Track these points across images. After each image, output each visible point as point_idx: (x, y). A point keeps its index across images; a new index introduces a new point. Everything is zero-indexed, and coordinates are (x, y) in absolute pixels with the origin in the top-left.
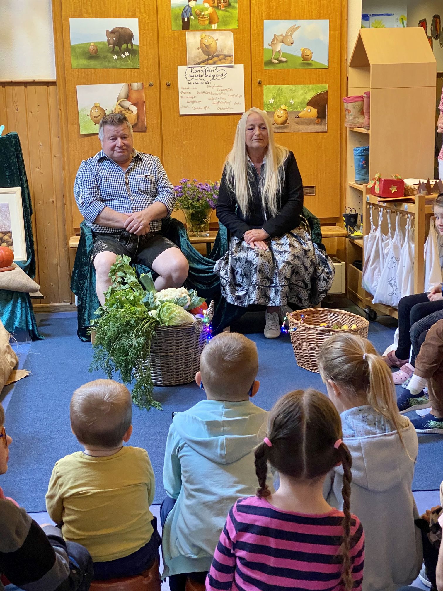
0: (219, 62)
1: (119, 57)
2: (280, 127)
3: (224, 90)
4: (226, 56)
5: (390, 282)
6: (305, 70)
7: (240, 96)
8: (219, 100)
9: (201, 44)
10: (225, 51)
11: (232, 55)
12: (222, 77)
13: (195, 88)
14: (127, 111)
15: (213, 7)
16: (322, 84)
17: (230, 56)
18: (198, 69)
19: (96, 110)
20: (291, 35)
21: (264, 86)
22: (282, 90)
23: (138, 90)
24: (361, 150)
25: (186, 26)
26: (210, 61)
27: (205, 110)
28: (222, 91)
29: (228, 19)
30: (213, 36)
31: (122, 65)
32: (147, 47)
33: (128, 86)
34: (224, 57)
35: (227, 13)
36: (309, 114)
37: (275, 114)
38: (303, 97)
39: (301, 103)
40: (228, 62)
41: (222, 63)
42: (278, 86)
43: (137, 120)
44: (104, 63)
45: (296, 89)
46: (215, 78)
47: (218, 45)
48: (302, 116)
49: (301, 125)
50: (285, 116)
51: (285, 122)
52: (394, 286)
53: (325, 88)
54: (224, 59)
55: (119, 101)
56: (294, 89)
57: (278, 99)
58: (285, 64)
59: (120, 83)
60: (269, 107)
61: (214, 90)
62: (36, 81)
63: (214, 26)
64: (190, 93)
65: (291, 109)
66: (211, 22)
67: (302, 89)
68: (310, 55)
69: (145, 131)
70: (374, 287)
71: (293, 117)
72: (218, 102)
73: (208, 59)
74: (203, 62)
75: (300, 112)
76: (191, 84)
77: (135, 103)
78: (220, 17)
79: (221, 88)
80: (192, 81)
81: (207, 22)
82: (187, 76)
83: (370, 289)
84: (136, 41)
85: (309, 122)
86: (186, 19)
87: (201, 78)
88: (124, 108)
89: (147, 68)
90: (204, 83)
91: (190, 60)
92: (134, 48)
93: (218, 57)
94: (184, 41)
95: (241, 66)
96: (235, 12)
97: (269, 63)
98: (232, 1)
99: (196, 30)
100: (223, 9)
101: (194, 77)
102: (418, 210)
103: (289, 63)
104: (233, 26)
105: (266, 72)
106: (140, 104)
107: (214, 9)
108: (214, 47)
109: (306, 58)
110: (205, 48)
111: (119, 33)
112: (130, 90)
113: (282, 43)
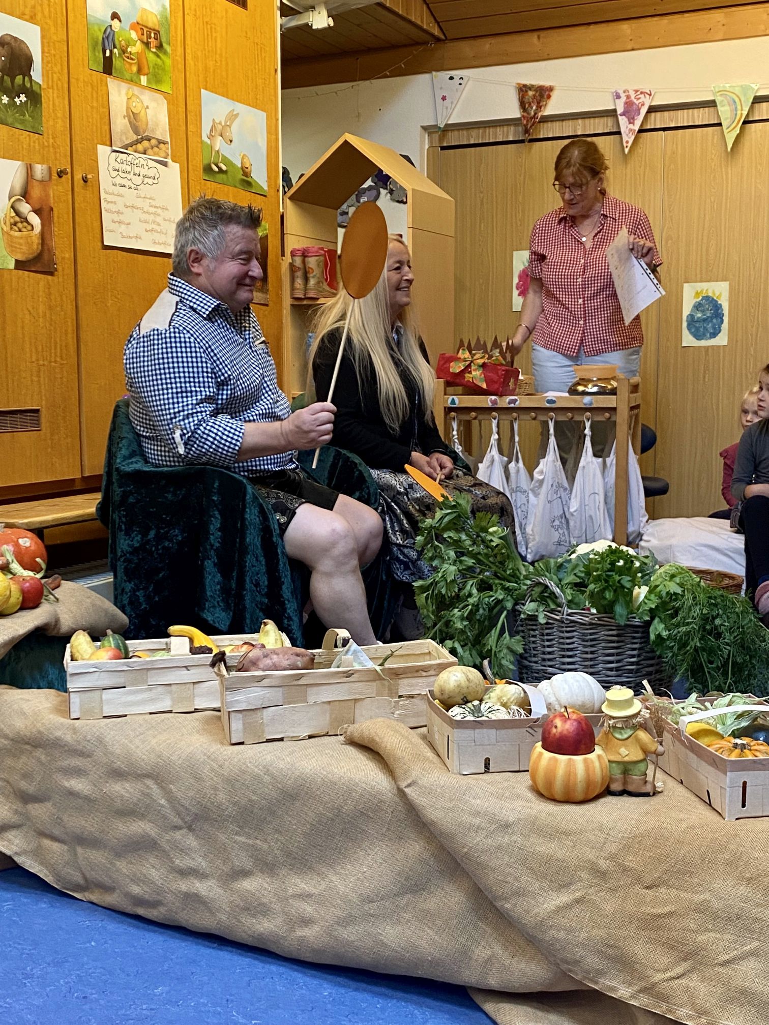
0: (150, 150)
1: (11, 102)
4: (160, 142)
5: (554, 524)
6: (244, 192)
8: (153, 226)
9: (128, 108)
10: (157, 132)
11: (168, 143)
12: (154, 182)
13: (122, 196)
15: (143, 42)
17: (165, 143)
18: (124, 157)
20: (229, 126)
23: (42, 182)
25: (108, 68)
26: (140, 147)
27: (136, 241)
28: (156, 210)
29: (160, 72)
30: (142, 97)
31: (16, 120)
32: (53, 93)
33: (25, 169)
34: (157, 143)
35: (159, 60)
40: (162, 153)
41: (155, 154)
43: (40, 247)
46: (146, 180)
47: (149, 117)
53: (266, 230)
54: (157, 146)
55: (13, 199)
58: (225, 176)
59: (13, 159)
61: (146, 205)
63: (144, 80)
64: (115, 203)
66: (140, 71)
68: (249, 168)
72: (152, 230)
73: (138, 142)
74: (131, 145)
76: (116, 185)
77: (37, 207)
78: (151, 65)
79: (154, 203)
80: (118, 180)
81: (135, 69)
82: (111, 169)
84: (37, 74)
86: (108, 54)
87: (129, 177)
88: (20, 217)
89: (53, 138)
90: (132, 188)
91: (115, 136)
92: (35, 88)
93: (149, 140)
94: (105, 96)
95: (178, 165)
96: (168, 62)
97: (208, 169)
98: (164, 40)
99: (121, 78)
100: (154, 50)
101: (120, 173)
102: (626, 403)
103: (229, 174)
104: (166, 88)
105: (205, 185)
106: (45, 213)
107: (144, 46)
108: (144, 119)
109: (246, 172)
110: (133, 118)
111: (12, 48)
112: (29, 179)
113: (221, 138)
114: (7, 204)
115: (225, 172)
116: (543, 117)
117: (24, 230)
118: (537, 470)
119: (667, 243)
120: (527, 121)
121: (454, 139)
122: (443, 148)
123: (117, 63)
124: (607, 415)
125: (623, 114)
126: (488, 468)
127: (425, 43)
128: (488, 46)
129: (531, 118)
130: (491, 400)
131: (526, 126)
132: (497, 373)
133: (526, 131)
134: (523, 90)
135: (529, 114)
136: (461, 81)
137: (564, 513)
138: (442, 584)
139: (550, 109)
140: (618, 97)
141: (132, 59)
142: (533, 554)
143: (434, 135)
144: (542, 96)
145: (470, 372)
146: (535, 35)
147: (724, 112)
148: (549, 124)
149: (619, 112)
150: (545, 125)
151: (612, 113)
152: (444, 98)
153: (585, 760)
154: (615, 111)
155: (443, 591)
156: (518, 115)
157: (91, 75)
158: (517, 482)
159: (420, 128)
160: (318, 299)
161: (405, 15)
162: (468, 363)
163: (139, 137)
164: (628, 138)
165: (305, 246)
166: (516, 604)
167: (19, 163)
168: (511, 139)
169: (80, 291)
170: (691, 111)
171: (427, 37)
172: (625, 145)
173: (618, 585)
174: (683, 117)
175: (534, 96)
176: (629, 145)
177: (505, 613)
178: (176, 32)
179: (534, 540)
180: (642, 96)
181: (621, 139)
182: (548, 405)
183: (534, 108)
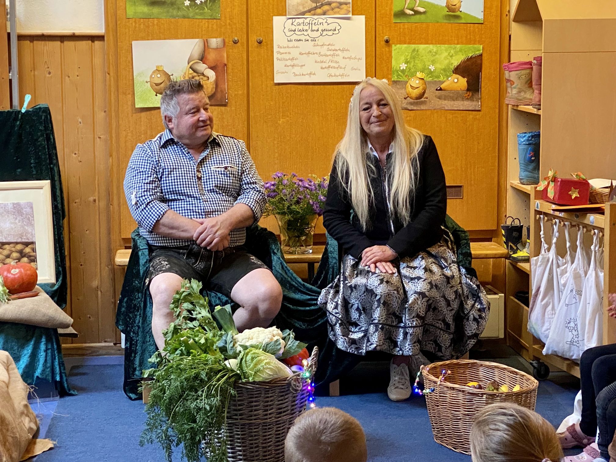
0: (331, 11)
1: (193, 3)
2: (414, 102)
3: (336, 50)
4: (341, 4)
5: (569, 325)
6: (450, 25)
7: (359, 59)
8: (330, 64)
11: (350, 3)
12: (334, 32)
13: (297, 47)
14: (201, 77)
16: (474, 44)
17: (346, 4)
18: (301, 21)
19: (159, 76)
21: (393, 45)
22: (418, 51)
23: (217, 49)
24: (529, 137)
26: (319, 11)
27: (310, 77)
28: (334, 52)
31: (196, 14)
33: (203, 43)
34: (338, 5)
36: (456, 85)
37: (408, 84)
38: (447, 61)
39: (444, 70)
40: (343, 11)
41: (335, 13)
42: (413, 45)
43: (214, 90)
44: (171, 10)
45: (437, 51)
46: (325, 33)
48: (446, 88)
49: (445, 100)
50: (421, 87)
51: (422, 95)
52: (574, 331)
53: (479, 50)
54: (338, 7)
55: (191, 64)
56: (435, 50)
57: (412, 64)
58: (423, 16)
59: (193, 38)
60: (399, 75)
61: (324, 50)
62: (76, 34)
64: (289, 53)
65: (430, 77)
67: (446, 50)
68: (458, 5)
69: (225, 105)
70: (545, 331)
71: (433, 89)
72: (329, 67)
73: (316, 8)
74: (309, 11)
75: (443, 82)
76: (291, 41)
77: (213, 65)
79: (333, 48)
80: (294, 37)
82: (286, 30)
83: (539, 333)
85: (455, 96)
87: (306, 33)
88: (197, 73)
89: (230, 19)
90: (310, 40)
91: (291, 8)
93: (330, 4)
95: (362, 17)
97: (399, 14)
101: (296, 32)
102: (609, 225)
103: (429, 14)
105: (397, 27)
106: (220, 68)
109: (452, 9)
112: (206, 49)
114: (186, 66)
163: (318, 4)
167: (197, 40)
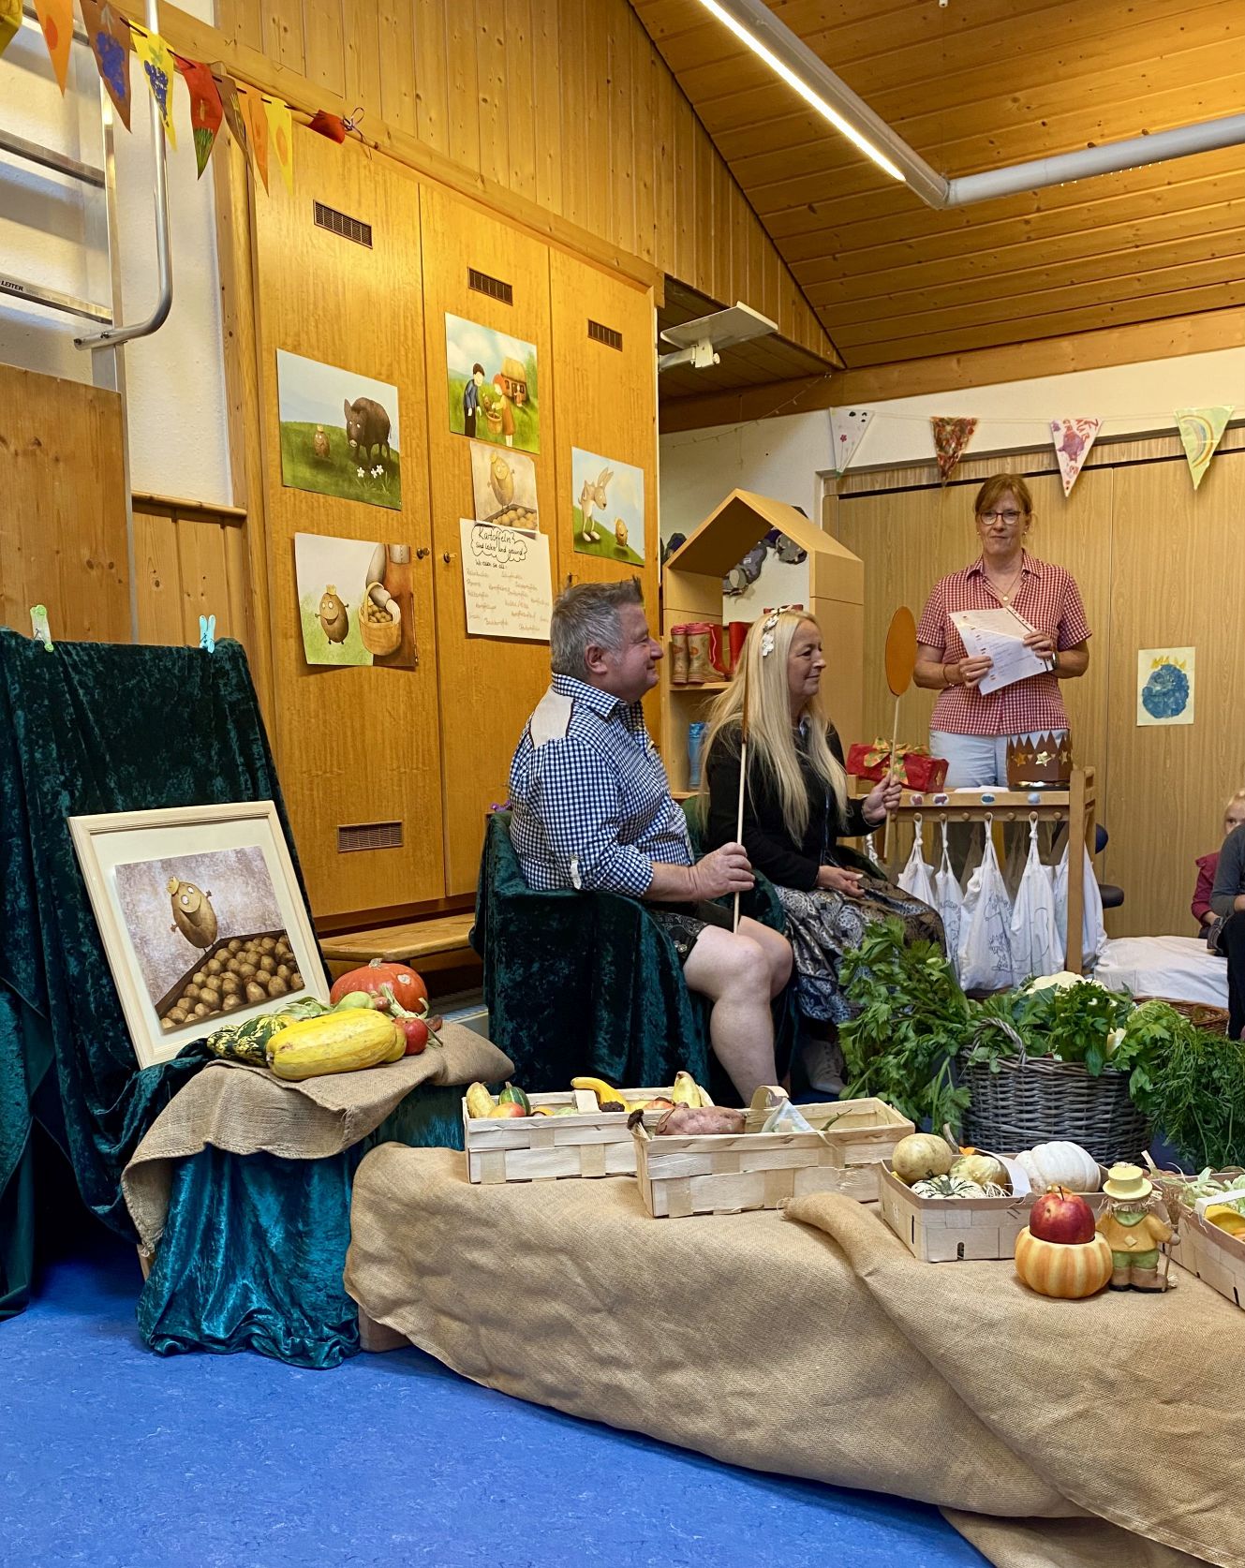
0: (517, 521)
1: (368, 475)
3: (524, 587)
4: (527, 511)
8: (520, 608)
9: (493, 473)
10: (525, 501)
11: (536, 511)
12: (521, 557)
13: (486, 575)
14: (384, 614)
15: (508, 397)
17: (532, 512)
18: (488, 531)
19: (331, 605)
20: (603, 488)
23: (400, 564)
25: (470, 429)
26: (505, 518)
27: (502, 627)
28: (523, 589)
29: (527, 431)
30: (508, 460)
31: (373, 495)
32: (412, 462)
33: (384, 551)
34: (524, 512)
35: (525, 416)
40: (530, 524)
41: (522, 526)
43: (400, 639)
44: (341, 483)
46: (513, 556)
54: (523, 516)
55: (370, 587)
59: (370, 540)
61: (512, 585)
63: (509, 440)
64: (479, 584)
66: (504, 430)
68: (625, 536)
69: (414, 669)
73: (503, 512)
74: (496, 516)
76: (480, 564)
77: (396, 593)
78: (517, 423)
79: (520, 582)
80: (483, 558)
81: (499, 428)
82: (474, 545)
86: (470, 413)
87: (493, 553)
88: (378, 606)
89: (413, 514)
90: (497, 565)
91: (479, 508)
92: (393, 457)
93: (516, 510)
94: (468, 462)
95: (546, 537)
96: (535, 417)
97: (579, 539)
98: (531, 392)
99: (485, 440)
100: (520, 405)
101: (484, 549)
102: (1082, 799)
103: (603, 544)
104: (533, 448)
105: (576, 558)
106: (405, 601)
107: (509, 402)
108: (510, 486)
109: (621, 540)
110: (498, 485)
111: (367, 413)
112: (388, 562)
113: (593, 502)
114: (364, 591)
115: (598, 542)
116: (964, 456)
117: (383, 620)
118: (971, 881)
119: (1117, 601)
120: (945, 461)
121: (854, 485)
122: (842, 497)
123: (480, 423)
124: (1058, 814)
125: (1063, 449)
126: (911, 878)
127: (822, 374)
128: (896, 374)
129: (950, 458)
130: (914, 799)
131: (943, 467)
132: (922, 767)
133: (944, 474)
134: (939, 424)
135: (946, 453)
136: (864, 417)
137: (1004, 931)
138: (873, 1025)
139: (974, 445)
140: (1057, 428)
141: (496, 417)
142: (967, 982)
143: (831, 482)
144: (962, 431)
145: (888, 766)
146: (954, 359)
147: (1190, 442)
148: (972, 464)
149: (1057, 447)
150: (967, 465)
151: (1050, 448)
152: (843, 438)
153: (1085, 1250)
154: (1052, 445)
155: (874, 1034)
156: (935, 456)
157: (452, 439)
158: (945, 894)
159: (814, 475)
160: (701, 684)
161: (799, 343)
162: (885, 755)
164: (1069, 478)
165: (687, 622)
166: (961, 1049)
167: (377, 544)
168: (924, 483)
169: (443, 687)
170: (1147, 442)
171: (822, 367)
172: (1065, 486)
173: (1091, 1028)
174: (1138, 450)
175: (953, 431)
176: (1071, 486)
177: (948, 1059)
178: (544, 384)
179: (969, 964)
180: (1087, 426)
181: (1061, 478)
182: (984, 803)
183: (953, 446)
